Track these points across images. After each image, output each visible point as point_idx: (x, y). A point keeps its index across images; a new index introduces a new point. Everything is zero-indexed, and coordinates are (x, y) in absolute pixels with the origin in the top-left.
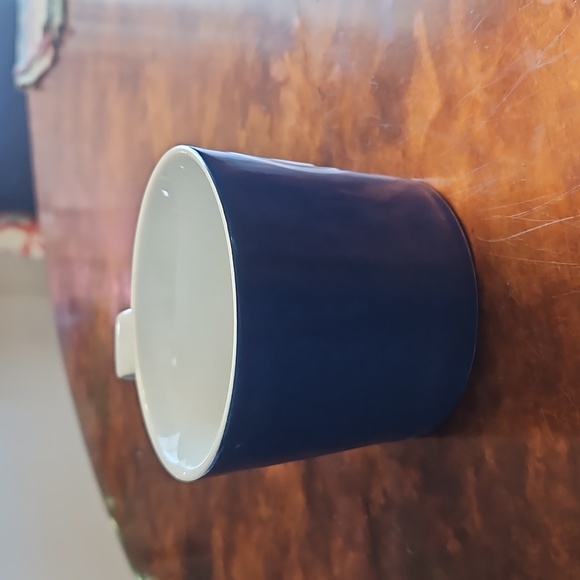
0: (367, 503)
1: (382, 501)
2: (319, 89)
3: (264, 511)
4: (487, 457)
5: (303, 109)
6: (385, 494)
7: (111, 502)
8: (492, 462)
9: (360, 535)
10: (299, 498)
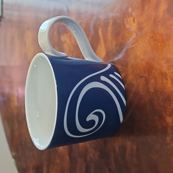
0: (86, 160)
1: (90, 160)
2: (74, 45)
3: (58, 161)
4: (116, 149)
5: (70, 50)
6: (90, 158)
7: (14, 154)
8: (118, 151)
9: (84, 169)
10: (67, 158)
